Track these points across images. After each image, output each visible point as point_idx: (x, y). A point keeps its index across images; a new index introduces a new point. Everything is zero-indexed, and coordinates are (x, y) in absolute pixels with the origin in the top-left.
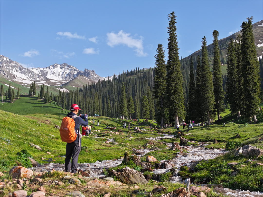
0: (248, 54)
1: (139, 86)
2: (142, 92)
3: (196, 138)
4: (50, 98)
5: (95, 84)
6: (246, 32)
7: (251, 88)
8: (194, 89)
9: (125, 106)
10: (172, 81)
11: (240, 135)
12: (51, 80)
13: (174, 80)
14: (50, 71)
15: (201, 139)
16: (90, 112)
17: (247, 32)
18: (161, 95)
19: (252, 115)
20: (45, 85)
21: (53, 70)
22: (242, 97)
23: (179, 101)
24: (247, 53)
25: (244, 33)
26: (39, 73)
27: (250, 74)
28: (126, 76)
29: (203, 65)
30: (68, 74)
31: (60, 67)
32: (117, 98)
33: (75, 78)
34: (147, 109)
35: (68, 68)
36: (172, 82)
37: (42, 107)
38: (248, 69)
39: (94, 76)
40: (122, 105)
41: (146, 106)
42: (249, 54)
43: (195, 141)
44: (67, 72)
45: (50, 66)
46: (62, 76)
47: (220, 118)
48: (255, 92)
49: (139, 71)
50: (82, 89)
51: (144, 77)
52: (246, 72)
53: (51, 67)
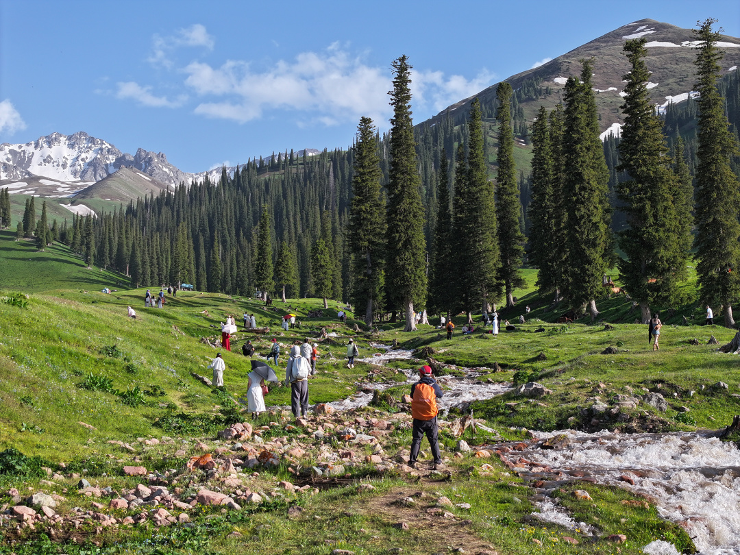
0: (578, 155)
1: (295, 203)
2: (302, 219)
3: (457, 359)
4: (51, 234)
5: (169, 194)
6: (576, 103)
7: (584, 237)
8: (448, 230)
9: (269, 266)
10: (400, 220)
11: (546, 354)
12: (41, 181)
13: (404, 217)
14: (38, 153)
15: (468, 362)
16: (161, 274)
17: (578, 103)
18: (366, 243)
19: (587, 299)
20: (27, 193)
21: (48, 151)
22: (565, 256)
23: (416, 267)
24: (576, 153)
25: (571, 104)
26: (8, 159)
27: (583, 203)
28: (255, 172)
29: (471, 171)
30: (90, 164)
31: (67, 142)
32: (233, 234)
33: (109, 176)
34: (325, 273)
35: (90, 145)
36: (399, 223)
37: (28, 259)
38: (577, 190)
39: (165, 169)
40: (263, 264)
41: (323, 266)
42: (582, 154)
43: (457, 365)
44: (87, 158)
45: (38, 141)
46: (73, 169)
47: (513, 303)
48: (594, 245)
49: (291, 160)
50: (135, 208)
51: (307, 176)
52: (575, 198)
53: (40, 141)
